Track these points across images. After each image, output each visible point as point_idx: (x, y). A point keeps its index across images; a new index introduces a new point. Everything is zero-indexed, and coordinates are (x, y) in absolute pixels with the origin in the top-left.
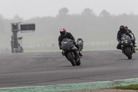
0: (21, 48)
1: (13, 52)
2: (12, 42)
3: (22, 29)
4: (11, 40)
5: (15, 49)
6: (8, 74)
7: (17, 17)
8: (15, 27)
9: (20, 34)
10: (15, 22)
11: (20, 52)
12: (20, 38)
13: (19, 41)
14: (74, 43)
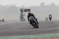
0: (24, 19)
1: (21, 21)
2: (20, 17)
3: (25, 11)
4: (20, 16)
5: (22, 20)
6: (19, 30)
7: (22, 6)
8: (22, 10)
9: (24, 13)
10: (22, 8)
11: (24, 21)
12: (24, 15)
13: (24, 16)
14: (35, 18)
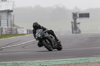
0: (79, 30)
1: (73, 33)
3: (80, 17)
5: (74, 31)
8: (75, 15)
9: (78, 20)
10: (75, 12)
11: (79, 33)
12: (79, 23)
13: (78, 26)
